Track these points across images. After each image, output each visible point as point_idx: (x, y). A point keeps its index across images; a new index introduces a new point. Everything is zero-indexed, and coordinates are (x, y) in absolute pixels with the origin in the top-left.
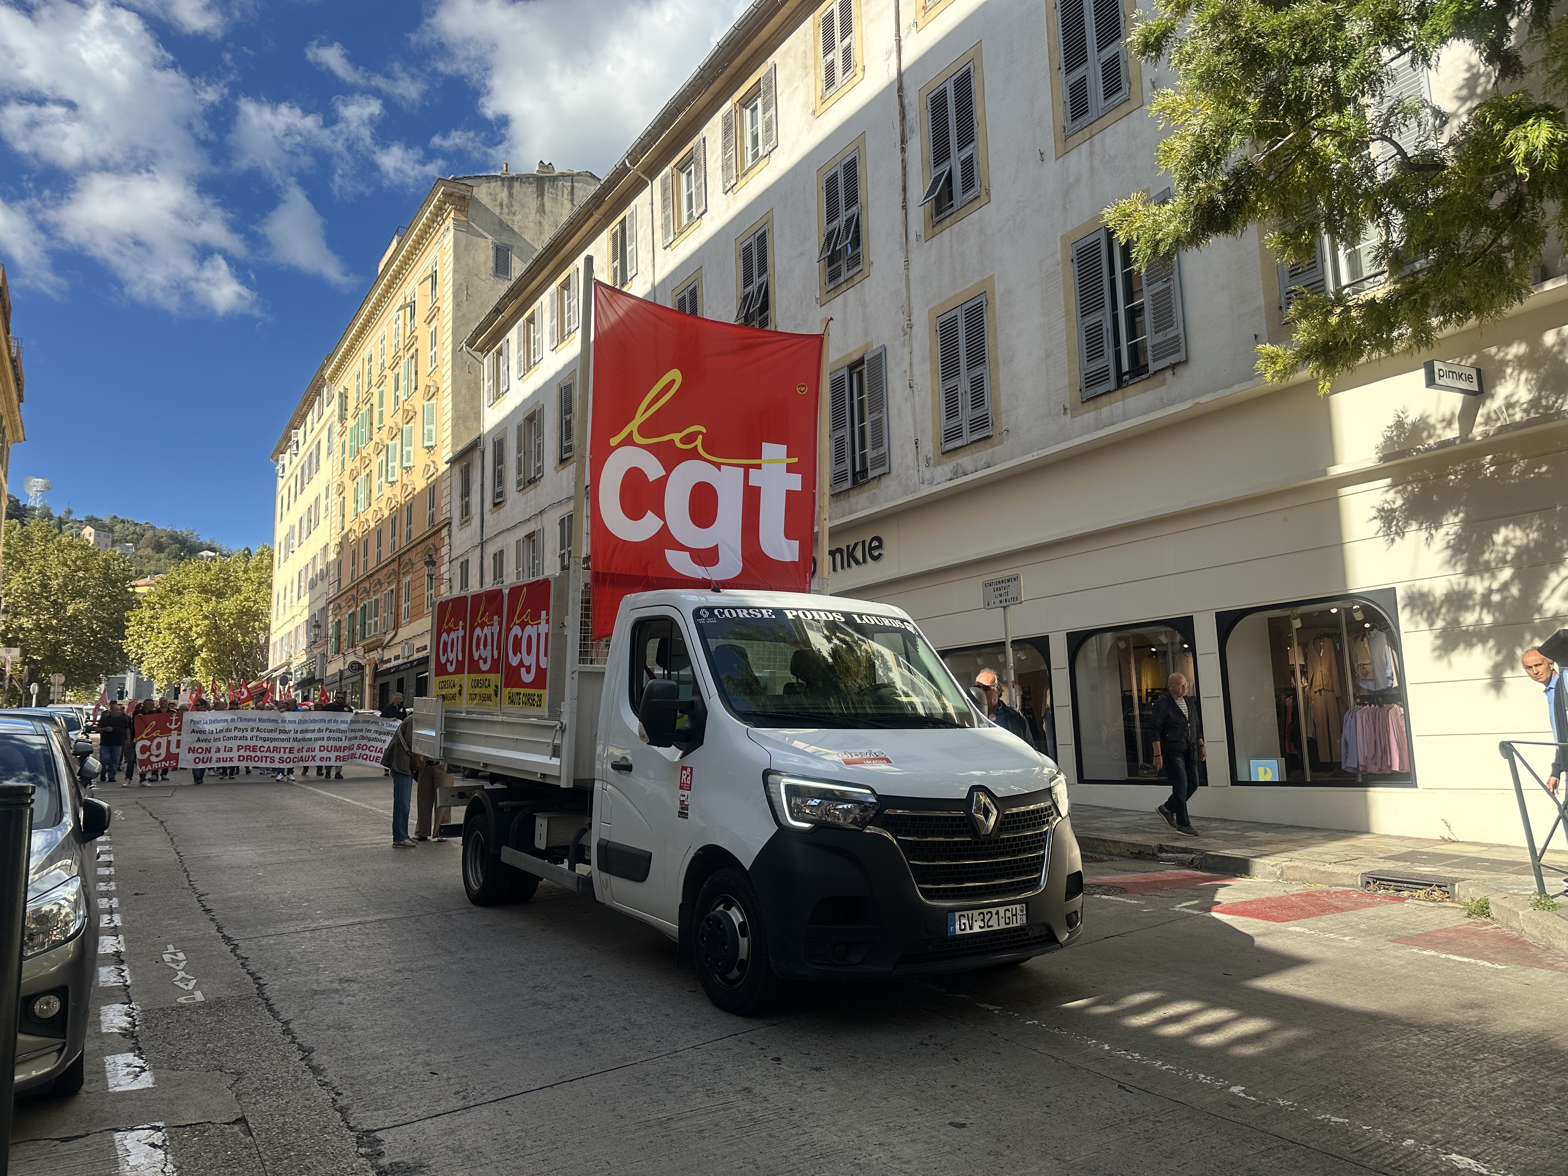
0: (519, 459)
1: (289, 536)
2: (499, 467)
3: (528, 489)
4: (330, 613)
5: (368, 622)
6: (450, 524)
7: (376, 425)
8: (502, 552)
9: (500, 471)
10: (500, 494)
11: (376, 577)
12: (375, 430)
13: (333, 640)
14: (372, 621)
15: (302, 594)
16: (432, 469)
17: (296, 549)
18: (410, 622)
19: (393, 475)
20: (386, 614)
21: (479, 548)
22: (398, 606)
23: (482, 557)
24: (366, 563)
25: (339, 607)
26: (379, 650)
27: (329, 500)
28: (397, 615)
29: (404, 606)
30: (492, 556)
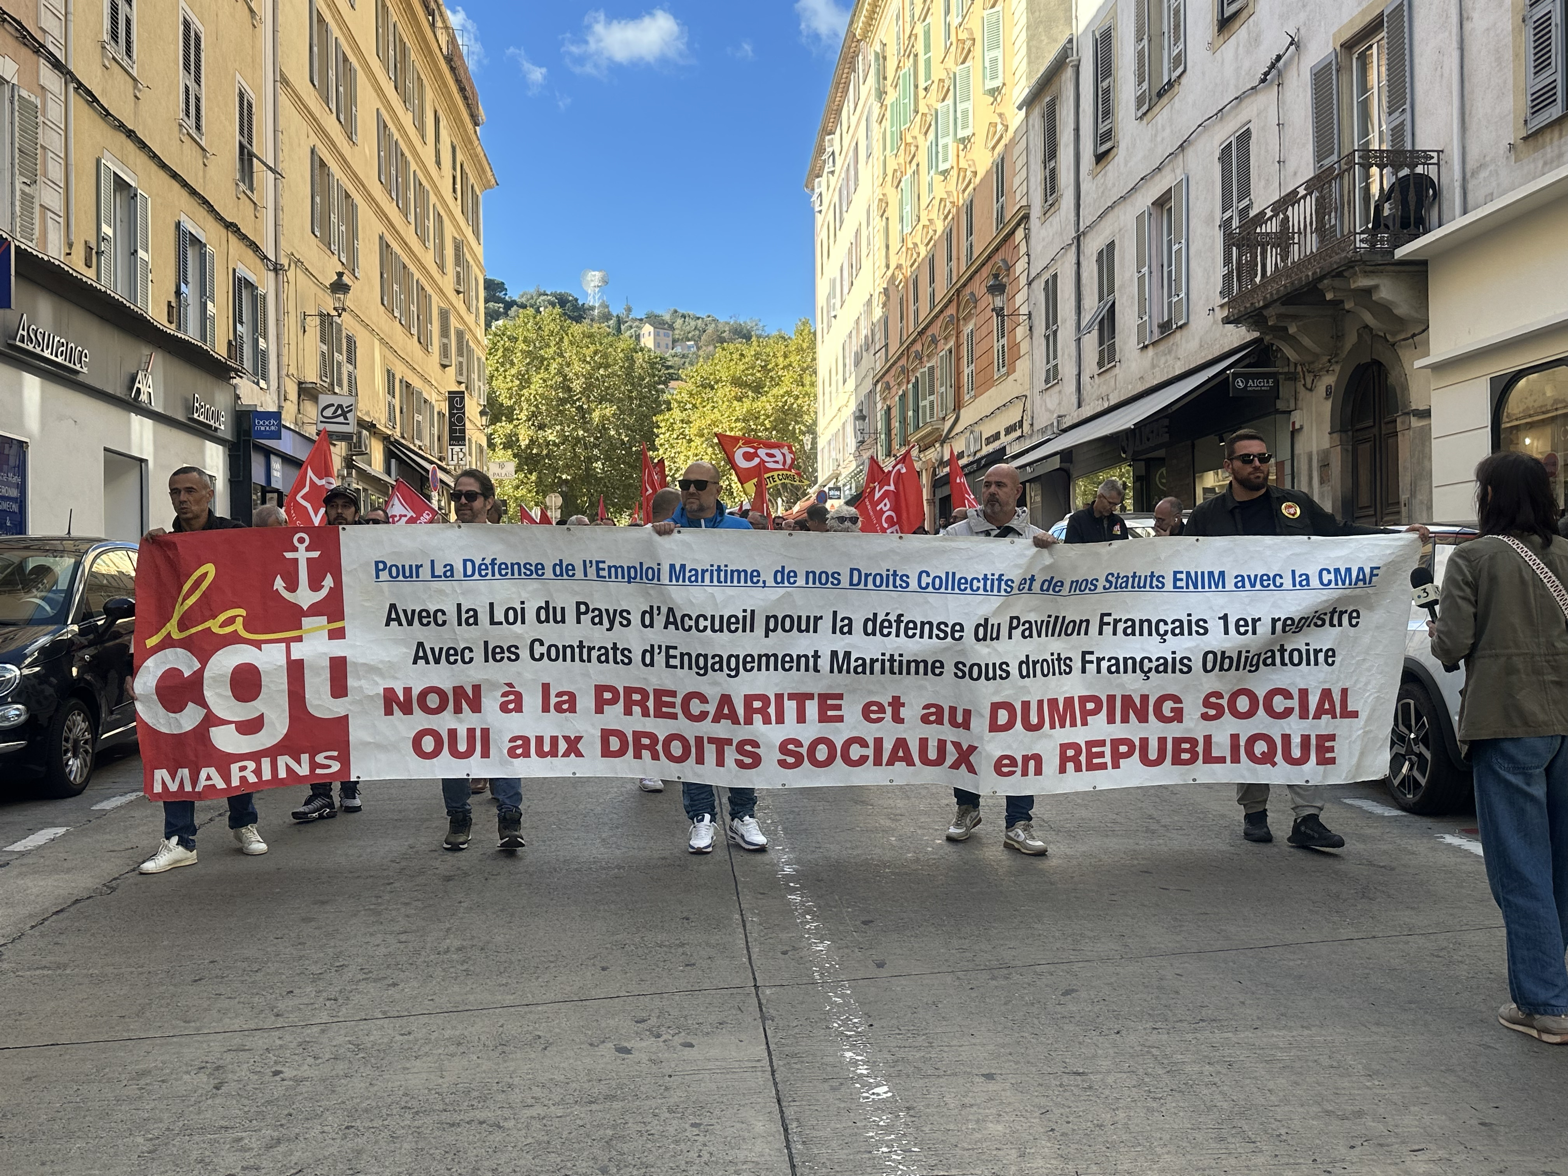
0: (1140, 54)
1: (831, 295)
2: (1105, 84)
3: (1156, 109)
4: (878, 398)
5: (921, 404)
6: (1026, 217)
7: (922, 85)
8: (1111, 246)
9: (1107, 91)
10: (1107, 136)
11: (929, 332)
12: (922, 93)
13: (883, 436)
14: (926, 403)
15: (847, 375)
16: (1000, 127)
17: (838, 312)
18: (975, 397)
19: (945, 160)
20: (943, 389)
21: (1074, 248)
22: (959, 374)
23: (1078, 264)
24: (917, 313)
25: (888, 387)
26: (937, 445)
27: (871, 228)
28: (958, 388)
29: (967, 371)
30: (1095, 257)
